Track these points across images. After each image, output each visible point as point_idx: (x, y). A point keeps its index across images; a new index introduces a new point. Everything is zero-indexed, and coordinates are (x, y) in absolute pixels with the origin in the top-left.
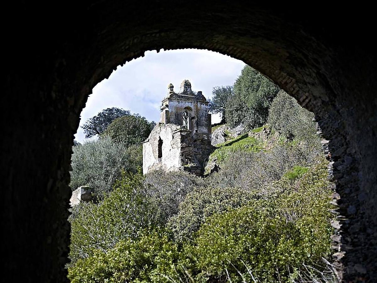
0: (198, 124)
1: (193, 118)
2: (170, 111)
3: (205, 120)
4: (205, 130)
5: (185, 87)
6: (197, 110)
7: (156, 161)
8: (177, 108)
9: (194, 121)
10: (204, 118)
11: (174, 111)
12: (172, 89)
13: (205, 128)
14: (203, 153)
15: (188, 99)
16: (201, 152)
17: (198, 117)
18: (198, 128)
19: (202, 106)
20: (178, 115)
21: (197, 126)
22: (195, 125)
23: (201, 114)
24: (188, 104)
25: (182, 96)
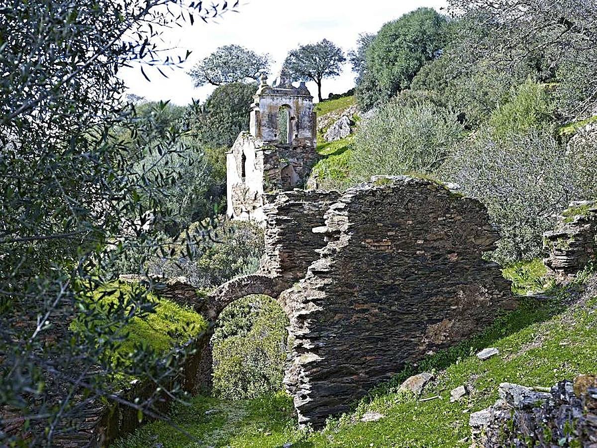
0: (299, 127)
1: (292, 118)
2: (261, 111)
3: (307, 121)
4: (308, 134)
5: (281, 78)
6: (298, 108)
7: (240, 180)
8: (270, 107)
9: (294, 122)
10: (306, 118)
11: (267, 111)
12: (264, 81)
13: (308, 131)
14: (305, 163)
15: (286, 94)
16: (302, 163)
17: (298, 118)
18: (298, 132)
19: (305, 102)
20: (272, 115)
21: (298, 130)
22: (295, 128)
23: (302, 113)
24: (285, 101)
25: (278, 91)
